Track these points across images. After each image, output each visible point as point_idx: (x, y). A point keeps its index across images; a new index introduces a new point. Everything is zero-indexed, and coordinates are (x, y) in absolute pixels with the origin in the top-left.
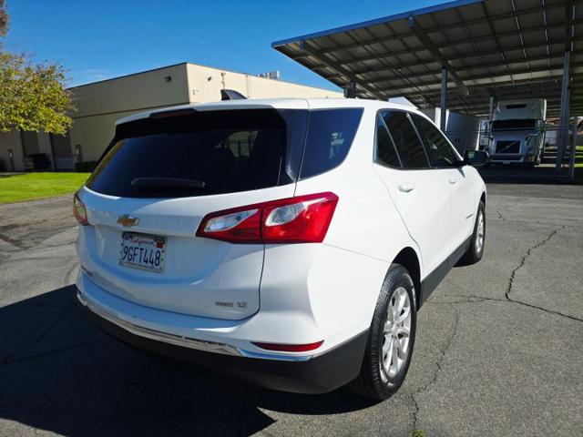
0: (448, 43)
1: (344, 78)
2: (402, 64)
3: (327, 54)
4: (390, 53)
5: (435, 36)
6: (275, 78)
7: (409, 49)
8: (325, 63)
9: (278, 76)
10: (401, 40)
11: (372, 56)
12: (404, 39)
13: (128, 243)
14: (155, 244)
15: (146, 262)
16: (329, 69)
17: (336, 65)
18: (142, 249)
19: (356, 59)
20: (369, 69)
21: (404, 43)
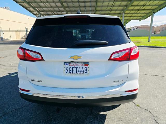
0: (68, 7)
1: (37, 13)
2: (55, 11)
3: (31, 4)
4: (52, 7)
5: (65, 4)
6: (8, 9)
7: (57, 7)
8: (30, 7)
9: (9, 9)
10: (55, 4)
11: (46, 7)
12: (56, 3)
13: (68, 66)
14: (84, 65)
15: (80, 72)
16: (32, 9)
17: (34, 8)
18: (76, 68)
19: (41, 7)
20: (45, 11)
21: (56, 5)
